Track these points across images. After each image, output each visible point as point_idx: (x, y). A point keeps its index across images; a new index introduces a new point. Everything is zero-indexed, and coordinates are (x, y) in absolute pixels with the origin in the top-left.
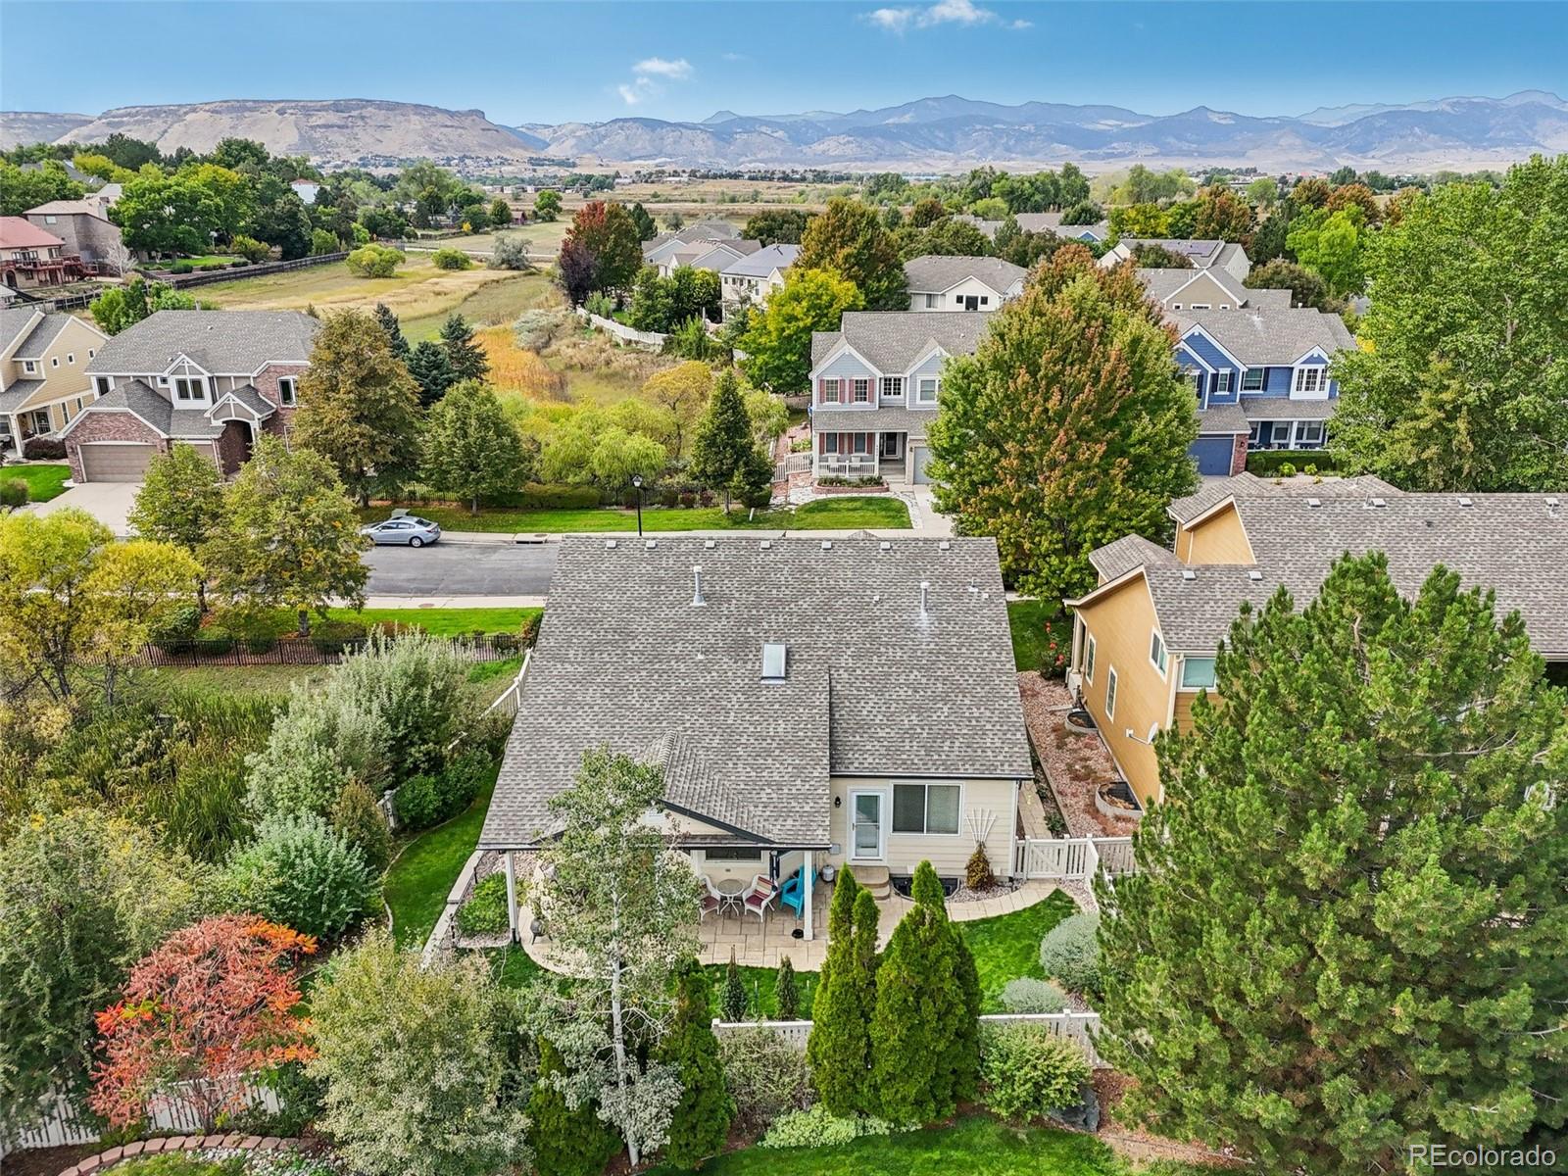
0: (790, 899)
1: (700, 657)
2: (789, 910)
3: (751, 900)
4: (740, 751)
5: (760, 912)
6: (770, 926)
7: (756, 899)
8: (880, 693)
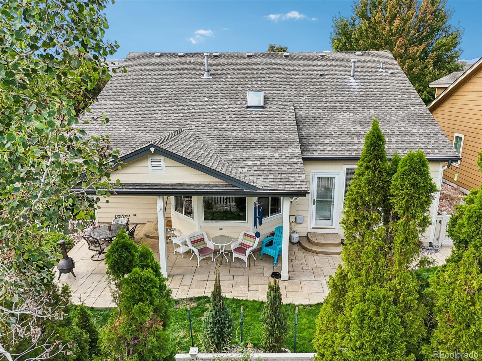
0: (269, 251)
1: (206, 99)
2: (268, 258)
3: (237, 250)
4: (231, 139)
5: (245, 258)
6: (253, 270)
7: (241, 249)
8: (330, 115)
